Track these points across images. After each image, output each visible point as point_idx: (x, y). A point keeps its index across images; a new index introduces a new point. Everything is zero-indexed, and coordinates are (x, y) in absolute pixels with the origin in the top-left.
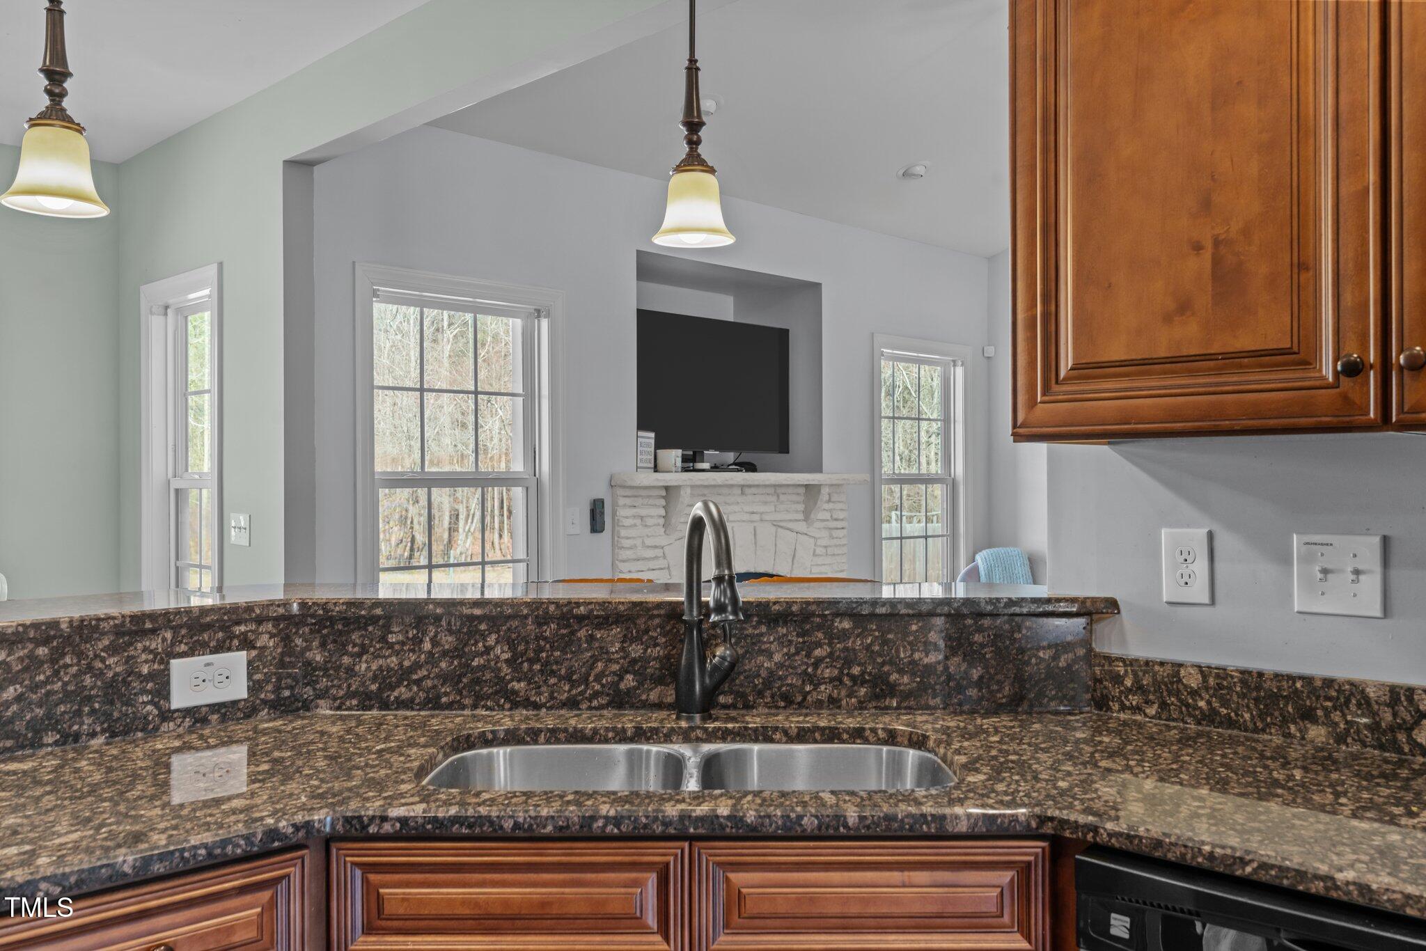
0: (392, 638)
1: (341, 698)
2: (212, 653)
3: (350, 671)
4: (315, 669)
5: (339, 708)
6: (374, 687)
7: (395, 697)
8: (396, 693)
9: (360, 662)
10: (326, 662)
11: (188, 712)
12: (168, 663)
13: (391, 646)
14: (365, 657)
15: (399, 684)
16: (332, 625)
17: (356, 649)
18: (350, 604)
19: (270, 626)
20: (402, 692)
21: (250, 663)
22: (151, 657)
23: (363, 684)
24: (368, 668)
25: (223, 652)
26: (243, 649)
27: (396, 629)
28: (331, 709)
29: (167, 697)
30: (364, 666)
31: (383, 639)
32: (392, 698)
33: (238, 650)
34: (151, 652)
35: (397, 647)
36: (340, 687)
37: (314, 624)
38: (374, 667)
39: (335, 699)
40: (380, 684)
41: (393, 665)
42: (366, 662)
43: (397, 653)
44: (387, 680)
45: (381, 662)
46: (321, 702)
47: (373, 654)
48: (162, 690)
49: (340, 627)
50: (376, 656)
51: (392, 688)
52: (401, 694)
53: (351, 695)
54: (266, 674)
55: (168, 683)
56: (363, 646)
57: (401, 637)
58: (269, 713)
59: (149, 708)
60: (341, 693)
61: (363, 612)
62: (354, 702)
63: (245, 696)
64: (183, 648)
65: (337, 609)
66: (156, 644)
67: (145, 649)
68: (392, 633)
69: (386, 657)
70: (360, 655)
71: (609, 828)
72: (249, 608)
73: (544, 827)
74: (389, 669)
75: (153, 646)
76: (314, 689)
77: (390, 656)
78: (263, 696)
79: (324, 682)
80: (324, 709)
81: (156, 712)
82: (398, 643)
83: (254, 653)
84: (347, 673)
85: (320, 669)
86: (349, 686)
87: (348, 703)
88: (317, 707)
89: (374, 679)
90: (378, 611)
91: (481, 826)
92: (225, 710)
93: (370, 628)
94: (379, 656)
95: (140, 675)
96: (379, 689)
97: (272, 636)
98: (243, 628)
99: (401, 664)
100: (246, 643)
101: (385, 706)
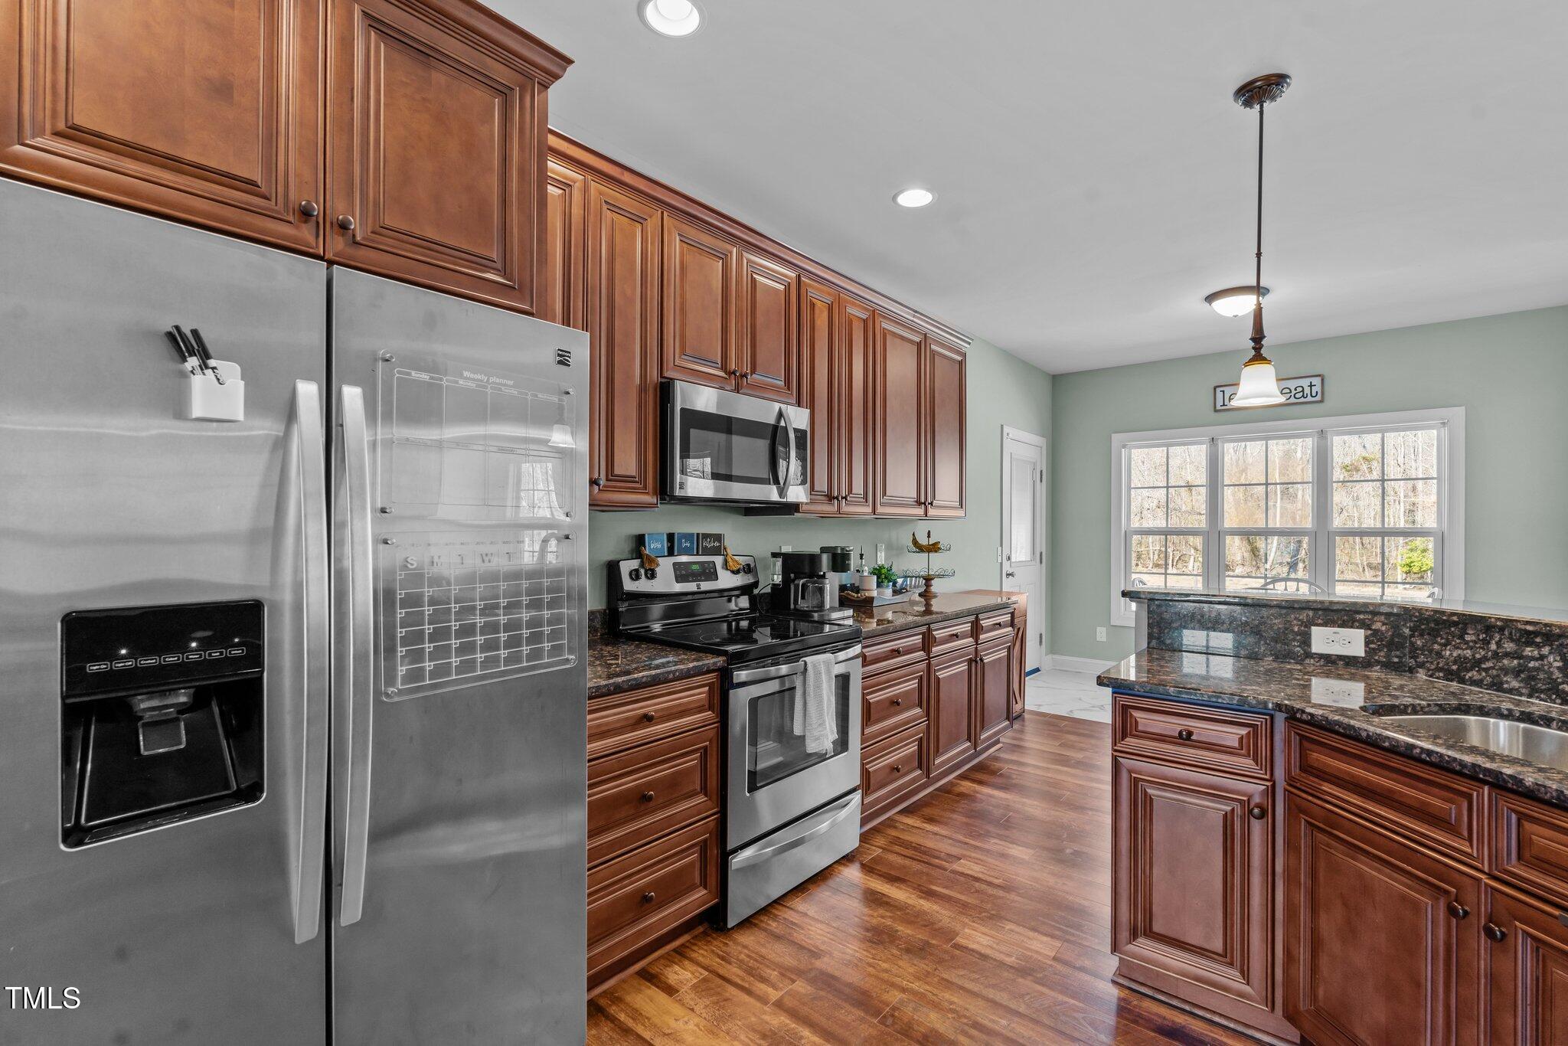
0: (1468, 638)
1: (1432, 670)
2: (1339, 627)
3: (1439, 655)
4: (1417, 649)
5: (1431, 676)
6: (1455, 667)
7: (1470, 677)
8: (1470, 674)
9: (1445, 649)
10: (1423, 646)
11: (1321, 656)
12: (1310, 628)
13: (1467, 643)
14: (1449, 647)
15: (1471, 669)
16: (1428, 624)
17: (1443, 641)
18: (1436, 611)
19: (1383, 618)
20: (1473, 674)
21: (1366, 637)
22: (1300, 623)
23: (1448, 664)
24: (1451, 655)
25: (1348, 628)
26: (1361, 628)
27: (1471, 632)
28: (1426, 676)
29: (1309, 646)
30: (1448, 653)
31: (1461, 637)
32: (1467, 677)
33: (1358, 628)
34: (1300, 620)
35: (1471, 644)
36: (1432, 663)
37: (1417, 621)
38: (1455, 654)
39: (1429, 670)
40: (1459, 666)
41: (1468, 655)
42: (1450, 650)
43: (1471, 648)
44: (1465, 664)
45: (1460, 652)
46: (1420, 670)
47: (1454, 646)
48: (1306, 641)
49: (1433, 625)
50: (1457, 648)
51: (1468, 671)
52: (1473, 676)
53: (1440, 670)
54: (1379, 645)
55: (1310, 638)
56: (1447, 639)
57: (1474, 638)
58: (1381, 669)
59: (1298, 649)
60: (1433, 667)
61: (1444, 618)
62: (1441, 674)
63: (1363, 655)
64: (1320, 621)
65: (1428, 613)
66: (1303, 616)
67: (1296, 619)
68: (1468, 634)
69: (1463, 650)
70: (1445, 645)
71: (1424, 756)
72: (1366, 605)
73: (1384, 742)
74: (1466, 658)
75: (1301, 618)
76: (1416, 661)
77: (1466, 649)
78: (1377, 658)
79: (1422, 658)
80: (1422, 675)
81: (1302, 652)
82: (1472, 641)
83: (1369, 632)
84: (1437, 655)
85: (1420, 650)
86: (1438, 663)
87: (1437, 674)
88: (1417, 672)
89: (1455, 662)
90: (1455, 618)
91: (1350, 730)
92: (1349, 661)
93: (1453, 629)
94: (1458, 648)
95: (1293, 631)
96: (1458, 669)
97: (1384, 624)
98: (1362, 617)
99: (1473, 655)
100: (1363, 625)
101: (1462, 681)
